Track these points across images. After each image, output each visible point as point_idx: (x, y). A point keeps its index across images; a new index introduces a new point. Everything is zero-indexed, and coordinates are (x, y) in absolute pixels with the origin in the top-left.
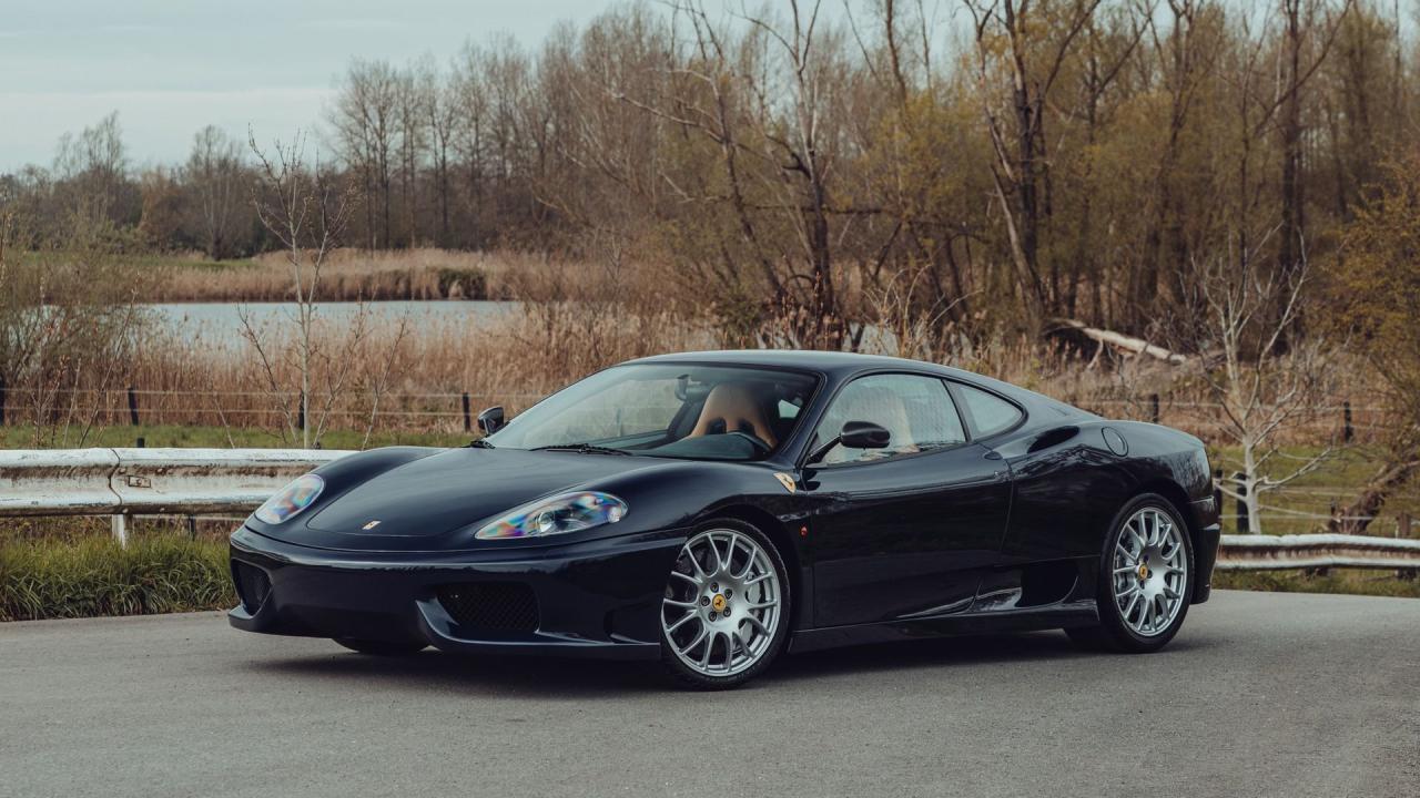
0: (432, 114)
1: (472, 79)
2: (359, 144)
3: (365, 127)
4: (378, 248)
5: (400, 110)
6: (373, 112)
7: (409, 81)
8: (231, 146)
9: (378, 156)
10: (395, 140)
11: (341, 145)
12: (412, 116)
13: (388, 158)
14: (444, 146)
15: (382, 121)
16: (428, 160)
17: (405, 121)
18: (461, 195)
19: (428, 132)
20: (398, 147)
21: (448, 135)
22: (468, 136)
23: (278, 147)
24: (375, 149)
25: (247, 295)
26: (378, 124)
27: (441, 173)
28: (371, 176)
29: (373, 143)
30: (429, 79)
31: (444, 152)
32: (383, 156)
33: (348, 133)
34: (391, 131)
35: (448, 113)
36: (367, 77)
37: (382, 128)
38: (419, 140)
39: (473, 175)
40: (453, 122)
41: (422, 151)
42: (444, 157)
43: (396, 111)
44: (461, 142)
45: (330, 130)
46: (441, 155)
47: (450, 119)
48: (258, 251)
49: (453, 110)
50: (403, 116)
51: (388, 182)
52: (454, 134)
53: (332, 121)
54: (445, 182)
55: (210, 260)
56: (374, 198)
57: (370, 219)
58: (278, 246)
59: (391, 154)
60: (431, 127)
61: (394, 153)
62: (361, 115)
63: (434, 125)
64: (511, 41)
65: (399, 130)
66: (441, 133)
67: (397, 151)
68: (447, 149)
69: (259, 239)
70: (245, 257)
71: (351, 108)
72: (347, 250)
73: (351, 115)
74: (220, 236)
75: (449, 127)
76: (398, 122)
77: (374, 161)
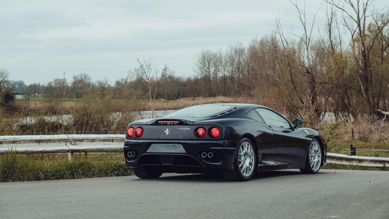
0: (221, 63)
1: (231, 54)
2: (203, 71)
3: (205, 66)
4: (208, 97)
5: (213, 62)
6: (207, 63)
7: (216, 55)
8: (171, 72)
9: (208, 74)
10: (212, 70)
11: (199, 71)
12: (216, 64)
13: (210, 74)
14: (224, 71)
15: (209, 65)
16: (220, 75)
17: (215, 65)
18: (228, 83)
19: (220, 67)
20: (213, 71)
21: (225, 68)
22: (230, 68)
23: (145, 61)
24: (207, 72)
25: (175, 109)
26: (208, 66)
27: (224, 78)
28: (206, 79)
29: (206, 70)
30: (220, 54)
31: (224, 72)
32: (209, 74)
33: (201, 68)
34: (211, 67)
35: (225, 63)
36: (205, 54)
37: (209, 67)
38: (218, 69)
39: (232, 78)
40: (226, 65)
41: (219, 72)
42: (224, 74)
43: (213, 63)
44: (228, 70)
45: (196, 67)
46: (223, 73)
47: (226, 64)
48: (179, 98)
49: (226, 61)
50: (214, 64)
51: (210, 80)
52: (227, 68)
53: (197, 65)
54: (225, 80)
55: (166, 101)
56: (207, 84)
57: (206, 90)
58: (184, 96)
59: (211, 73)
60: (221, 66)
61: (212, 73)
62: (204, 64)
63: (222, 66)
64: (241, 44)
65: (213, 67)
66: (223, 67)
67: (213, 72)
68: (225, 72)
69: (179, 95)
70: (175, 100)
71: (201, 62)
72: (201, 97)
73: (201, 64)
74: (168, 94)
75: (225, 66)
76: (213, 65)
77: (207, 75)
